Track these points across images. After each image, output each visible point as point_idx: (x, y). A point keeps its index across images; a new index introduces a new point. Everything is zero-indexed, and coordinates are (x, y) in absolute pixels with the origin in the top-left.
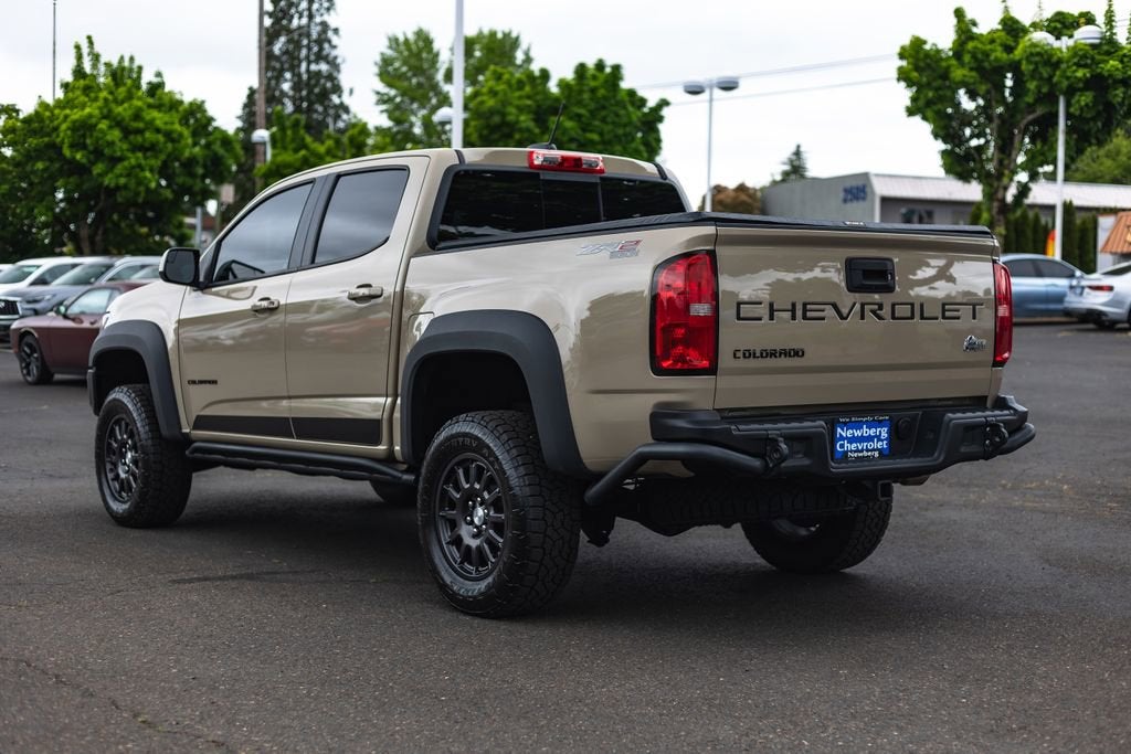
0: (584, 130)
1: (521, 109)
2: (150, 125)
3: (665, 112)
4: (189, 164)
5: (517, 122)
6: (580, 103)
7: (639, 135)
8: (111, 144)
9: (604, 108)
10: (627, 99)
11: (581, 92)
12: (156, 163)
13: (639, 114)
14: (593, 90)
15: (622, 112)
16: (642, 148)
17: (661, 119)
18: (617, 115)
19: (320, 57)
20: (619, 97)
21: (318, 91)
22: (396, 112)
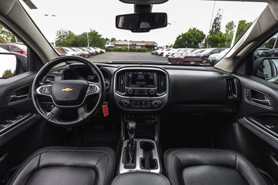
2: (196, 34)
4: (200, 38)
8: (192, 36)
12: (196, 38)
19: (219, 26)
21: (218, 30)
22: (227, 31)
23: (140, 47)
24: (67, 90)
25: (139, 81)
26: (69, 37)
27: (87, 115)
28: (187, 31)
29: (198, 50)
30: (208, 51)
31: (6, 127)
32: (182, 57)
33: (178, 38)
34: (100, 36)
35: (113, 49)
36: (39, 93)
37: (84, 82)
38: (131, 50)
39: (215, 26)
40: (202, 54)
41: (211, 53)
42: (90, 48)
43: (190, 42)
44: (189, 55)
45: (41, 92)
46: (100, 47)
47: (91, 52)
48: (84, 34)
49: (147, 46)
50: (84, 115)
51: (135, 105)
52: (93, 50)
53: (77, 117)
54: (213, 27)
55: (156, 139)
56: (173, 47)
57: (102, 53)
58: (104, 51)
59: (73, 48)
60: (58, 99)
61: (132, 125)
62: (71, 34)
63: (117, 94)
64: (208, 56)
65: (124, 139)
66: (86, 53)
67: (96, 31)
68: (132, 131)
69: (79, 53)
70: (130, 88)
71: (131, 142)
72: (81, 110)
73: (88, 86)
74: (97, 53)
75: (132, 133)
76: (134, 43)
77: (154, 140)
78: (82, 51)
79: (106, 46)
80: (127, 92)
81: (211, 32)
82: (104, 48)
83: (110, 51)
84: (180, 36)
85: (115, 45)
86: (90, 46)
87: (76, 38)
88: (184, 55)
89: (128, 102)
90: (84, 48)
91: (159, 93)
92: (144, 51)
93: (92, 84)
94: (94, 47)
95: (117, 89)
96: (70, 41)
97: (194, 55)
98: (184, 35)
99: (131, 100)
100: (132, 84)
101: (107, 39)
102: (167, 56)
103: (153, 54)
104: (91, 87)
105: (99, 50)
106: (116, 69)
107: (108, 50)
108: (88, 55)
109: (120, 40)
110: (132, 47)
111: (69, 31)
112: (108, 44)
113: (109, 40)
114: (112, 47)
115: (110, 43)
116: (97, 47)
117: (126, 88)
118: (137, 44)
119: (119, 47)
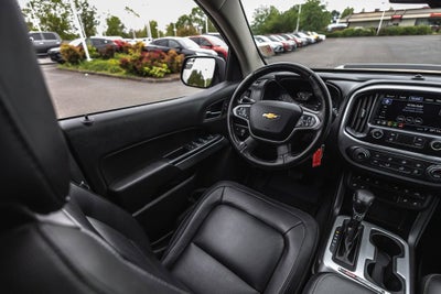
23: (411, 24)
24: (270, 116)
25: (407, 115)
26: (269, 18)
27: (291, 159)
31: (200, 146)
34: (323, 7)
35: (341, 32)
36: (235, 113)
37: (294, 106)
42: (300, 34)
45: (238, 113)
46: (318, 30)
47: (299, 40)
48: (295, 9)
50: (285, 157)
51: (381, 162)
52: (303, 37)
53: (275, 158)
55: (412, 239)
57: (318, 41)
58: (323, 37)
59: (273, 36)
60: (256, 127)
61: (364, 197)
62: (273, 12)
63: (345, 133)
65: (337, 211)
66: (291, 43)
68: (362, 207)
69: (280, 43)
70: (378, 128)
71: (355, 224)
72: (283, 150)
73: (301, 114)
74: (309, 43)
75: (360, 211)
76: (397, 15)
77: (406, 240)
78: (284, 41)
79: (330, 27)
80: (369, 135)
82: (325, 32)
83: (336, 36)
85: (349, 23)
86: (299, 30)
87: (281, 17)
89: (367, 153)
90: (289, 35)
93: (307, 112)
94: (306, 31)
95: (348, 124)
96: (269, 25)
99: (373, 151)
100: (387, 119)
101: (335, 13)
104: (306, 117)
105: (313, 36)
107: (331, 35)
108: (293, 47)
109: (362, 13)
110: (390, 24)
111: (272, 7)
112: (335, 22)
113: (338, 14)
114: (342, 28)
115: (338, 21)
116: (311, 31)
117: (369, 125)
118: (404, 17)
119: (357, 28)
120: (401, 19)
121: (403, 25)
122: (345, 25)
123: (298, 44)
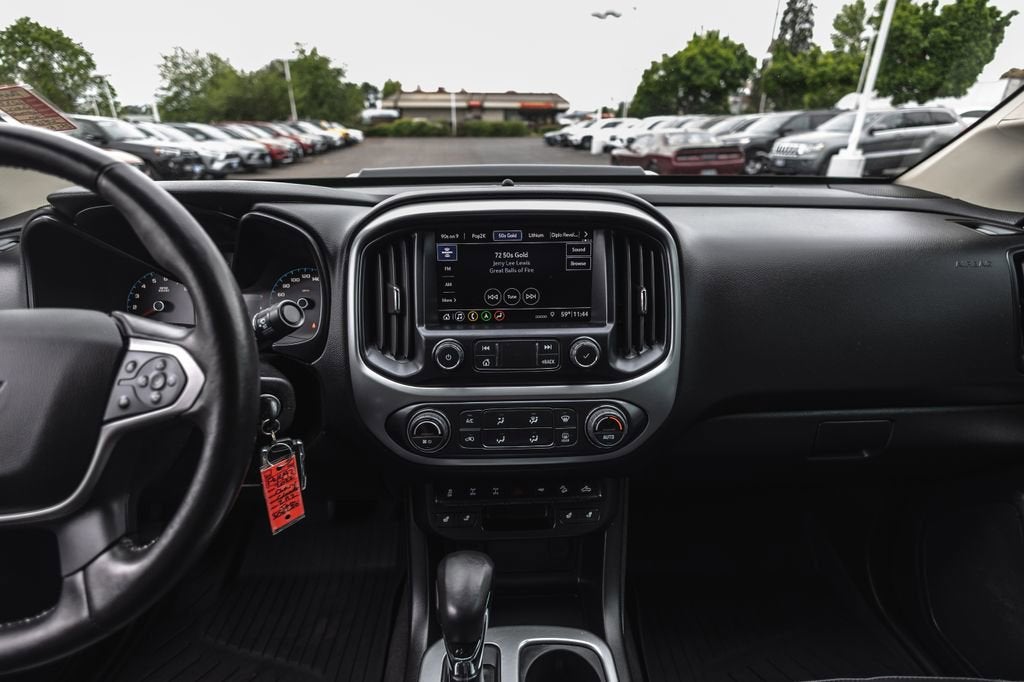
0: (953, 35)
1: (914, 26)
2: (720, 57)
3: (1012, 19)
4: (734, 72)
5: (910, 33)
6: (955, 19)
7: (989, 35)
8: (701, 66)
9: (970, 20)
10: (988, 12)
11: (957, 11)
12: (718, 72)
13: (994, 22)
14: (966, 10)
15: (982, 21)
16: (990, 43)
17: (1008, 24)
18: (979, 23)
19: (807, 21)
20: (983, 13)
21: (802, 37)
22: (838, 43)
23: (498, 118)
26: (213, 83)
28: (683, 46)
29: (727, 123)
30: (765, 122)
32: (668, 152)
33: (647, 75)
34: (339, 72)
35: (391, 126)
38: (465, 132)
39: (793, 22)
40: (744, 138)
41: (782, 132)
42: (303, 124)
43: (693, 90)
44: (695, 141)
46: (342, 120)
47: (305, 139)
48: (275, 68)
49: (527, 113)
51: (481, 438)
52: (312, 133)
54: (784, 27)
55: (611, 624)
56: (631, 114)
57: (349, 142)
58: (356, 134)
59: (235, 128)
61: (467, 575)
62: (220, 71)
63: (367, 371)
64: (768, 145)
66: (287, 144)
67: (321, 53)
69: (257, 145)
70: (447, 336)
74: (329, 147)
76: (474, 103)
77: (601, 634)
78: (268, 139)
79: (367, 114)
80: (430, 363)
81: (777, 47)
82: (357, 124)
83: (383, 134)
84: (655, 67)
85: (402, 110)
86: (302, 116)
87: (244, 82)
88: (676, 143)
90: (277, 127)
91: (623, 355)
92: (515, 132)
94: (316, 119)
96: (217, 99)
97: (715, 142)
98: (671, 63)
101: (367, 88)
102: (607, 149)
103: (551, 142)
105: (336, 132)
106: (364, 212)
107: (376, 130)
108: (295, 153)
109: (419, 92)
110: (469, 116)
111: (213, 57)
112: (373, 106)
113: (375, 90)
114: (390, 119)
115: (379, 104)
116: (329, 120)
117: (423, 332)
118: (487, 104)
119: (417, 120)
120: (482, 109)
121: (489, 119)
122: (394, 113)
123: (302, 146)
